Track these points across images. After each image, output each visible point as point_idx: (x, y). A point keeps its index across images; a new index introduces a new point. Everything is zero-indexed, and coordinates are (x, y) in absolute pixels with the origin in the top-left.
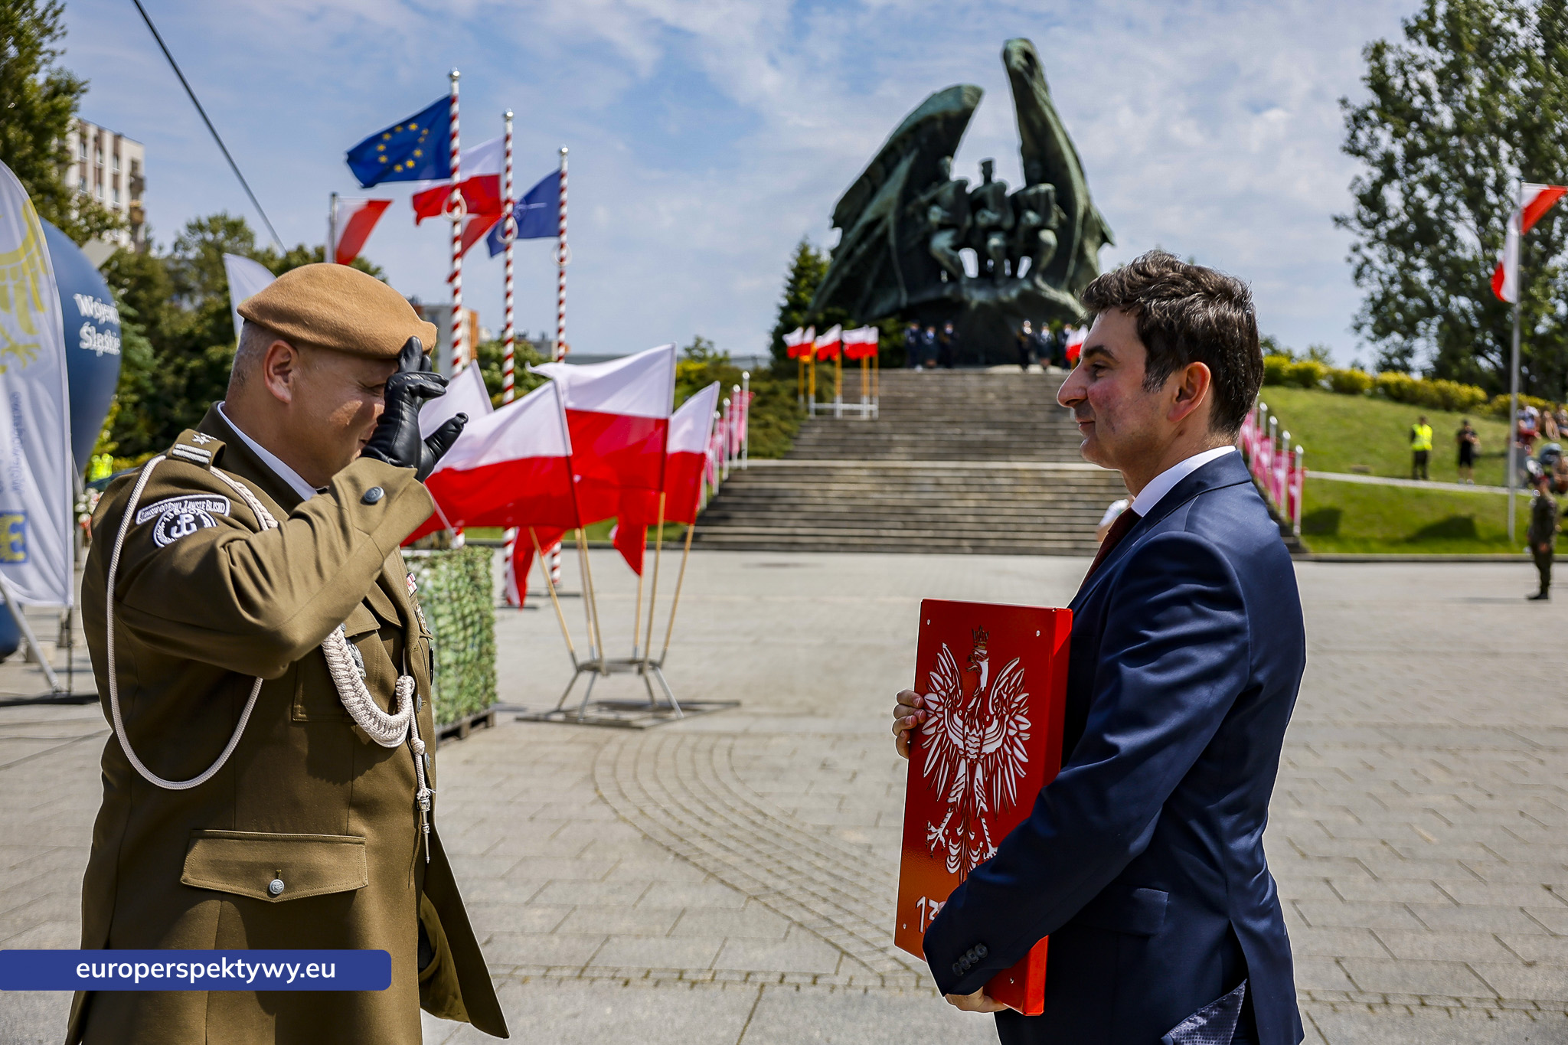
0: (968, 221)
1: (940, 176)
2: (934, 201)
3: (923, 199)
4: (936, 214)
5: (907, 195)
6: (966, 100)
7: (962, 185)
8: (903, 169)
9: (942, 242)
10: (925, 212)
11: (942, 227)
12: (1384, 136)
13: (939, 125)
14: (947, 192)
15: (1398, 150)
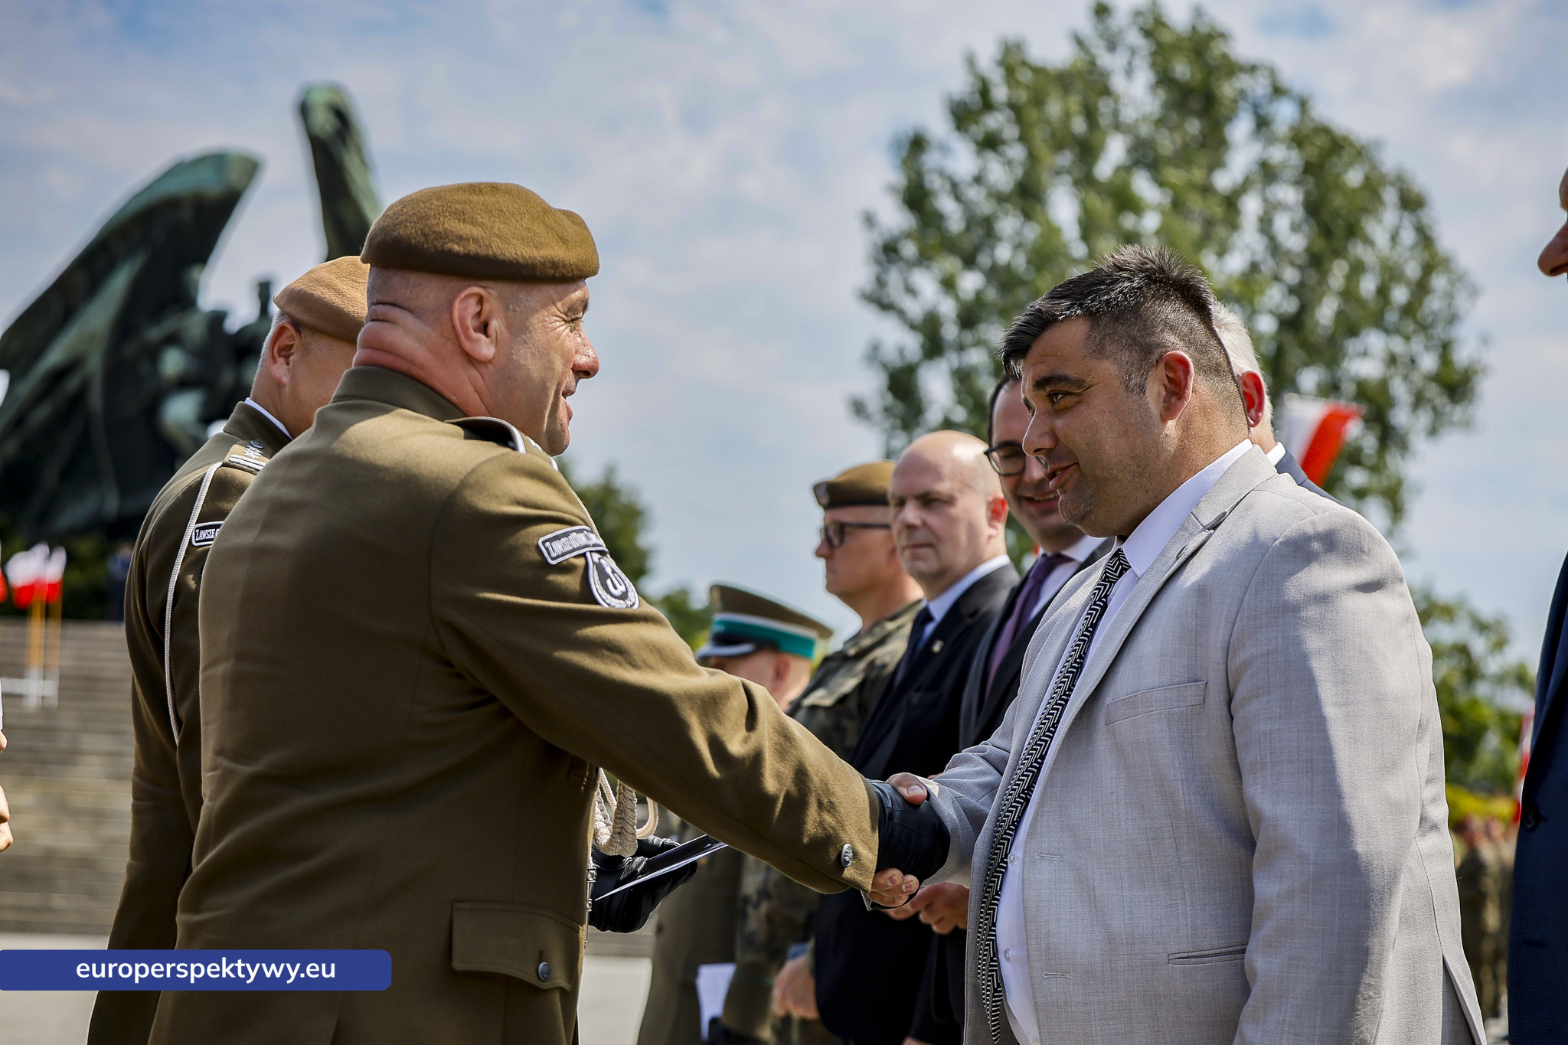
0: (227, 378)
1: (183, 299)
2: (173, 340)
3: (154, 333)
4: (173, 362)
5: (125, 325)
6: (234, 177)
7: (218, 319)
8: (119, 282)
9: (181, 409)
10: (154, 354)
11: (184, 384)
12: (926, 283)
13: (186, 214)
14: (194, 328)
15: (948, 308)
